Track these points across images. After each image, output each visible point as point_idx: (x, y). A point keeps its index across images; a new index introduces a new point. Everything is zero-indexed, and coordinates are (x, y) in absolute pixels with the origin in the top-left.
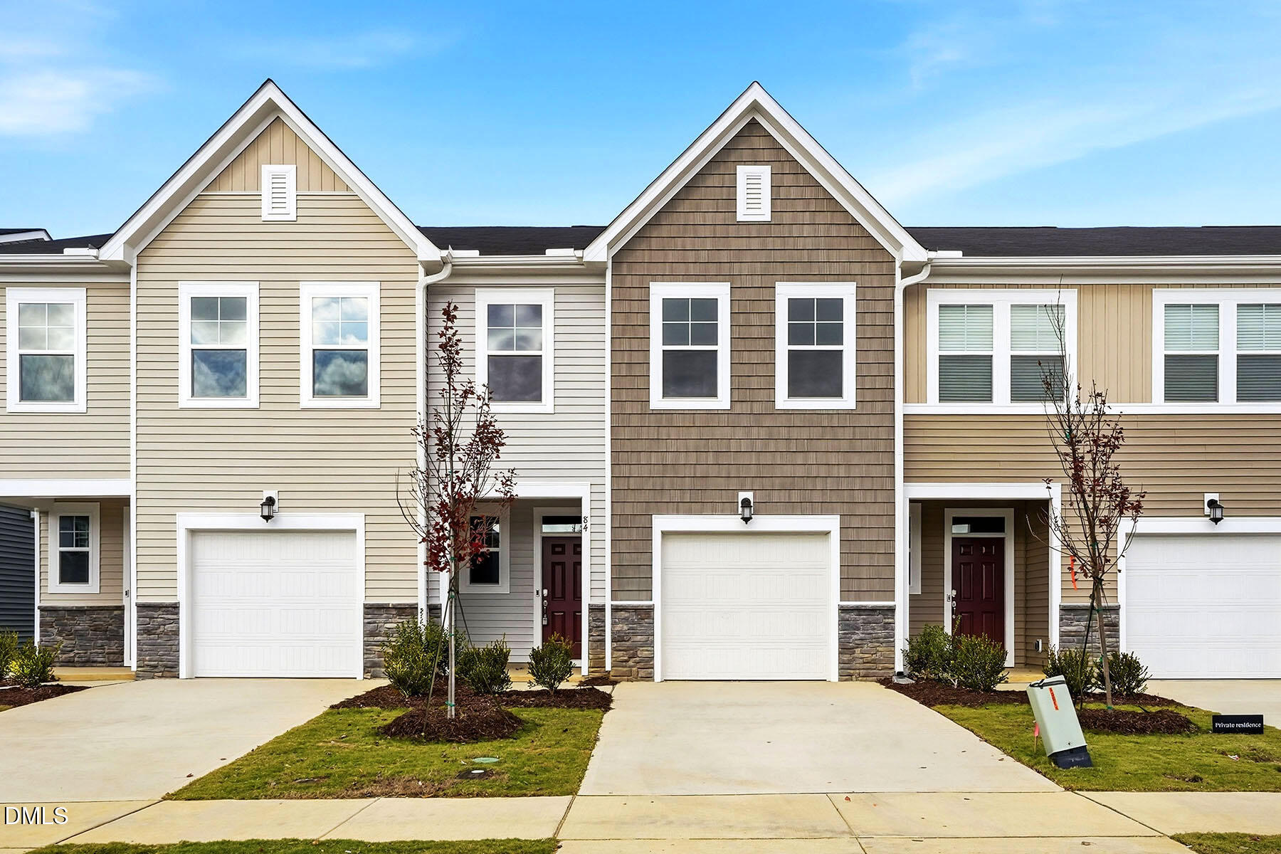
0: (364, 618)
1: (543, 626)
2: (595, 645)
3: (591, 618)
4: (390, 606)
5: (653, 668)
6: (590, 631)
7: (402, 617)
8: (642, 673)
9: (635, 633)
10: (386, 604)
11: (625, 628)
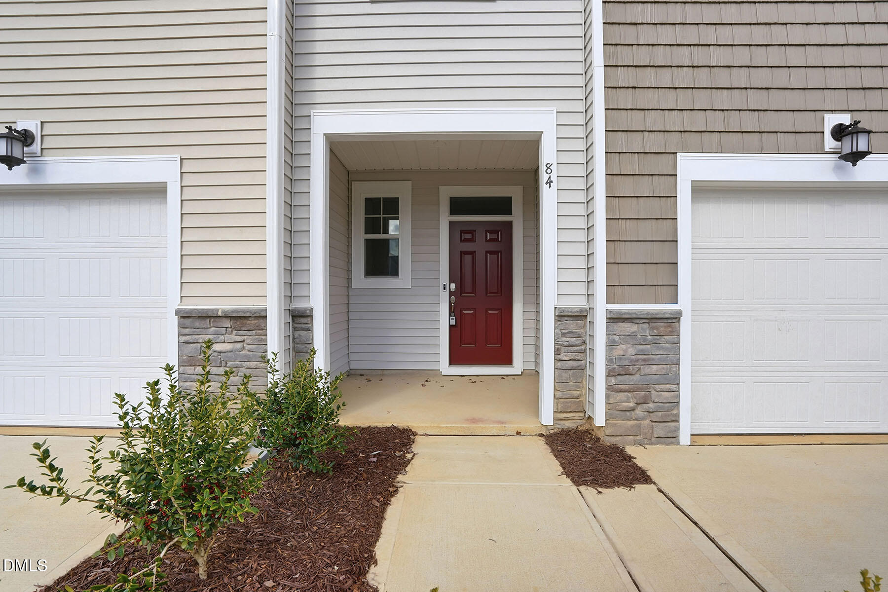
0: (180, 335)
1: (451, 326)
2: (565, 375)
3: (558, 331)
4: (220, 314)
5: (677, 421)
6: (557, 352)
7: (241, 332)
8: (660, 430)
9: (648, 360)
10: (213, 310)
11: (631, 351)
